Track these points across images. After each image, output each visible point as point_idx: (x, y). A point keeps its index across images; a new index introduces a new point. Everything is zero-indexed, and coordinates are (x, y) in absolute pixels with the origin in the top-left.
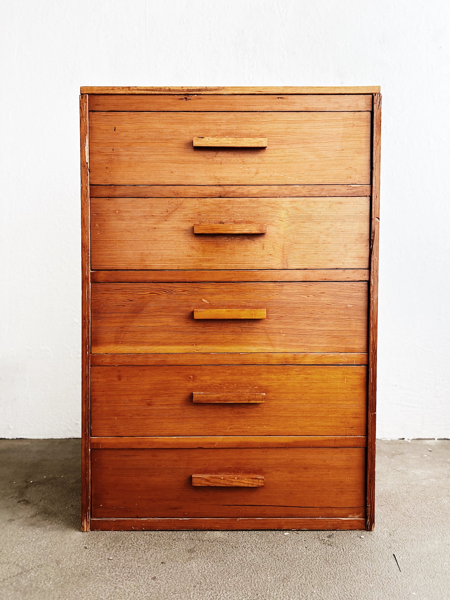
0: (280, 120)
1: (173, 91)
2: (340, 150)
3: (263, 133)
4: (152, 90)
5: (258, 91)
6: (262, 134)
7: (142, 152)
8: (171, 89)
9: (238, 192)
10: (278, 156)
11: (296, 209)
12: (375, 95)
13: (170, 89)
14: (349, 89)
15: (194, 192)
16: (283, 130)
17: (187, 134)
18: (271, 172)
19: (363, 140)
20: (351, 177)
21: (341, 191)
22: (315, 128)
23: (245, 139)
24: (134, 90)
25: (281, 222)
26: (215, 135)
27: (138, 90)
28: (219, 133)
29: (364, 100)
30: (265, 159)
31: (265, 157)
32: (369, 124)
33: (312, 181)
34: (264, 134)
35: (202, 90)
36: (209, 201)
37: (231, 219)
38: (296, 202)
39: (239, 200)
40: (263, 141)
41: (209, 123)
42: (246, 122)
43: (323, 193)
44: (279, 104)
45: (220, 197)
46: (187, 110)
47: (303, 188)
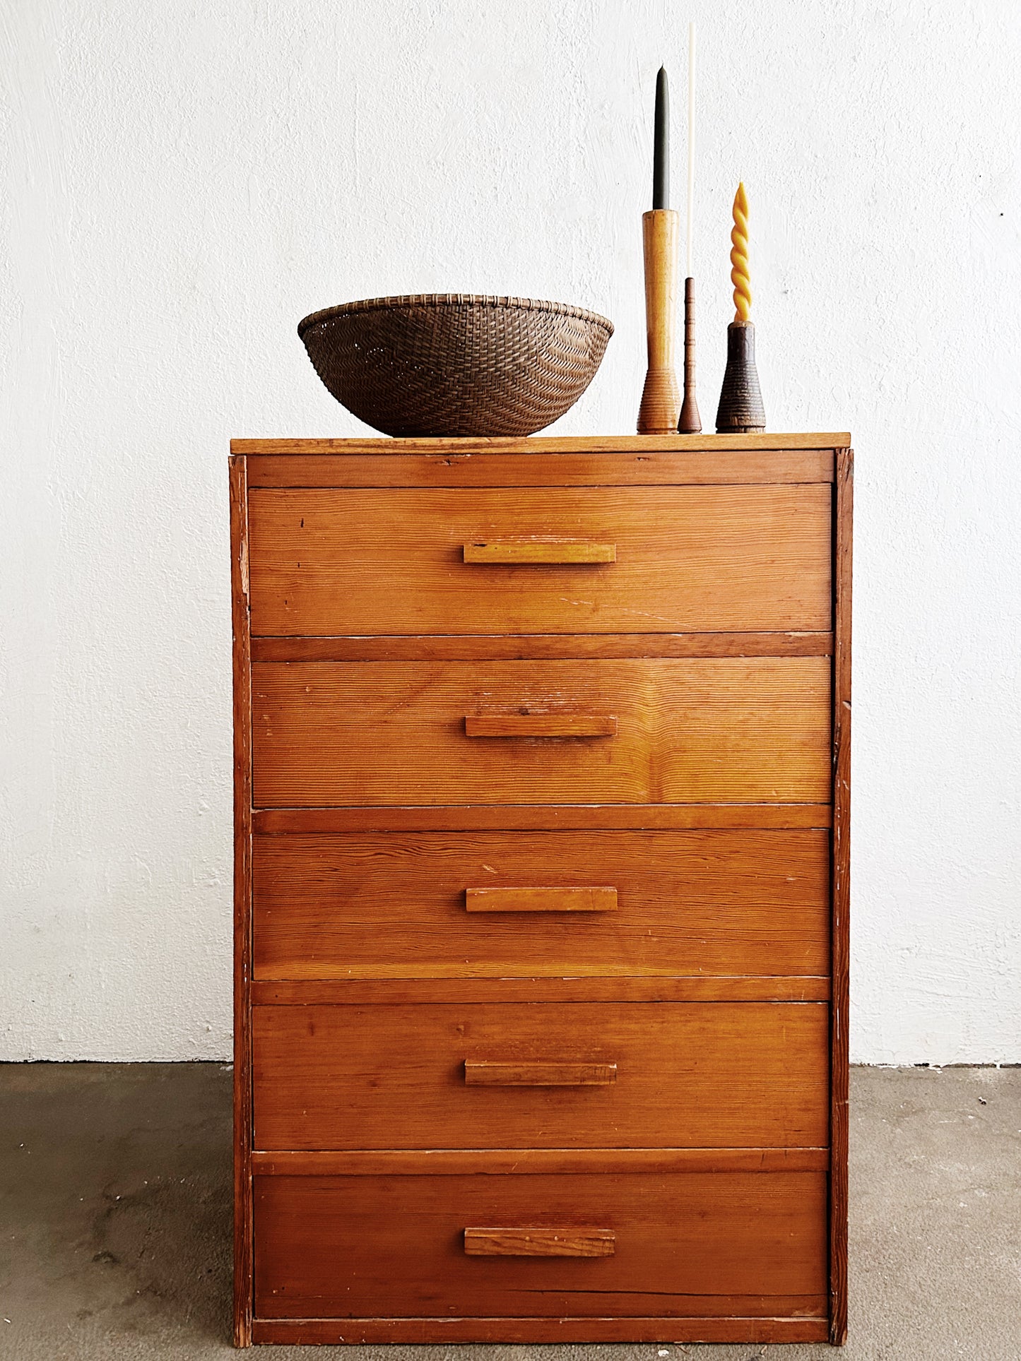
0: (642, 502)
1: (422, 448)
2: (769, 562)
3: (607, 529)
5: (597, 447)
7: (358, 569)
8: (418, 445)
9: (558, 648)
10: (638, 576)
12: (841, 453)
14: (785, 440)
15: (466, 650)
16: (650, 523)
17: (452, 534)
18: (625, 608)
19: (814, 540)
20: (792, 618)
21: (770, 645)
22: (715, 519)
24: (341, 446)
25: (645, 707)
26: (509, 534)
27: (349, 446)
28: (516, 531)
29: (817, 461)
30: (611, 581)
31: (611, 577)
32: (829, 509)
33: (709, 625)
34: (611, 532)
35: (482, 445)
36: (497, 665)
37: (542, 702)
38: (675, 666)
39: (559, 663)
40: (607, 552)
41: (497, 511)
42: (572, 507)
43: (733, 650)
44: (640, 471)
45: (520, 658)
46: (450, 485)
47: (690, 640)
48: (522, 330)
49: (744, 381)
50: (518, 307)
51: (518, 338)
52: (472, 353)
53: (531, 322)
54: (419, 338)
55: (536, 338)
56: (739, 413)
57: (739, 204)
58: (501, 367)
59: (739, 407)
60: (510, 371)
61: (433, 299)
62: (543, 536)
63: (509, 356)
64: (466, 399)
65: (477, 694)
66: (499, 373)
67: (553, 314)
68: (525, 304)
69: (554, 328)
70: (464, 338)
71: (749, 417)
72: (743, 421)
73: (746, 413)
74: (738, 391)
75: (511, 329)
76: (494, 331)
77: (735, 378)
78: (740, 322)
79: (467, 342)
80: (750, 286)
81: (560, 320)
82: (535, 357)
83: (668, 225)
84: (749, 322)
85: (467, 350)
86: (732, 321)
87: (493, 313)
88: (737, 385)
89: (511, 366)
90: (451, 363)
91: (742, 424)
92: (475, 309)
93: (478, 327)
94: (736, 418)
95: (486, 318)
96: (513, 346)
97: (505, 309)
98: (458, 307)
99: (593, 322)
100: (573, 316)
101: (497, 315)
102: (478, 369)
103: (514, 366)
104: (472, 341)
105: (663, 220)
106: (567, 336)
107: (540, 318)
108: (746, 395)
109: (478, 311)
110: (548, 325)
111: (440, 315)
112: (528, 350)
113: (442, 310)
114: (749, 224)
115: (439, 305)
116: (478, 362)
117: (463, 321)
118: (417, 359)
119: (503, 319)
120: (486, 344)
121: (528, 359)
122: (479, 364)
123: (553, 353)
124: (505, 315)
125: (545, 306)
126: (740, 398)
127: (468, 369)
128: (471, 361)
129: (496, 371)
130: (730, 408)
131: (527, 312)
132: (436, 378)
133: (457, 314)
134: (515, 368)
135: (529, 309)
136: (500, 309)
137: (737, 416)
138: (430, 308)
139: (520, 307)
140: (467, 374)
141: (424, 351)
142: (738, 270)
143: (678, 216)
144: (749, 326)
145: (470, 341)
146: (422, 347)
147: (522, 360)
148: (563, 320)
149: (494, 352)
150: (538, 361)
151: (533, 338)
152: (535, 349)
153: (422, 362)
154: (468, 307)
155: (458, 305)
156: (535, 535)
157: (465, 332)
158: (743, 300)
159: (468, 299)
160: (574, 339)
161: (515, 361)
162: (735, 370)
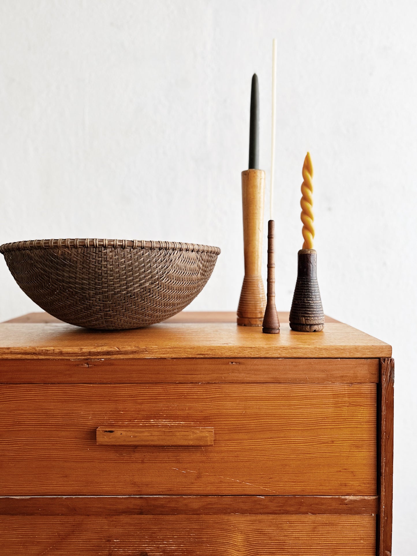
0: (235, 395)
1: (67, 355)
2: (329, 442)
3: (209, 415)
4: (34, 354)
5: (200, 354)
6: (207, 417)
7: (20, 445)
8: (64, 352)
9: (170, 507)
10: (231, 451)
11: (261, 532)
12: (384, 362)
13: (62, 351)
14: (342, 351)
15: (100, 508)
16: (239, 411)
17: (90, 418)
18: (222, 475)
19: (364, 426)
20: (347, 485)
21: (330, 506)
22: (290, 409)
23: (178, 434)
24: (5, 353)
25: (236, 552)
26: (134, 418)
27: (11, 353)
28: (139, 416)
29: (366, 367)
30: (211, 455)
31: (211, 452)
32: (374, 403)
33: (284, 489)
34: (210, 417)
35: (112, 352)
36: (125, 519)
37: (158, 547)
38: (260, 521)
39: (171, 518)
40: (206, 437)
41: (125, 401)
42: (182, 398)
43: (303, 509)
44: (233, 372)
45: (141, 513)
46: (89, 382)
47: (271, 501)
48: (146, 264)
49: (309, 292)
50: (142, 248)
51: (143, 270)
52: (107, 281)
53: (153, 258)
54: (67, 271)
55: (157, 269)
56: (306, 315)
57: (307, 167)
58: (131, 290)
59: (305, 311)
60: (138, 292)
61: (75, 243)
62: (160, 420)
63: (137, 282)
64: (107, 311)
65: (109, 541)
66: (130, 294)
67: (171, 251)
68: (147, 245)
69: (171, 261)
70: (100, 271)
71: (313, 318)
72: (309, 321)
73: (311, 315)
74: (305, 299)
75: (137, 263)
76: (124, 266)
77: (302, 289)
78: (307, 250)
79: (103, 274)
80: (314, 224)
81: (177, 254)
82: (158, 282)
83: (258, 180)
84: (313, 250)
85: (103, 280)
86: (301, 248)
87: (123, 253)
88: (305, 295)
89: (139, 289)
90: (93, 288)
91: (308, 323)
92: (108, 250)
93: (111, 264)
94: (304, 318)
95: (117, 257)
96: (139, 275)
97: (132, 250)
98: (95, 249)
99: (203, 251)
100: (187, 250)
101: (126, 254)
102: (113, 292)
103: (141, 289)
104: (107, 273)
105: (254, 177)
106: (182, 265)
107: (161, 254)
108: (311, 302)
109: (111, 252)
110: (167, 258)
111: (82, 255)
112: (151, 277)
113: (83, 251)
114: (313, 181)
115: (79, 247)
116: (113, 288)
117: (99, 259)
118: (67, 285)
119: (131, 256)
120: (118, 275)
121: (152, 284)
122: (114, 289)
123: (172, 278)
124: (132, 254)
125: (164, 245)
126: (306, 304)
127: (105, 292)
128: (107, 287)
129: (127, 293)
130: (300, 310)
131: (150, 251)
132: (83, 298)
133: (94, 254)
134: (142, 290)
135: (152, 249)
136: (128, 250)
137: (305, 317)
138: (74, 250)
139: (144, 248)
140: (105, 296)
141: (71, 280)
142: (305, 213)
143: (265, 174)
144: (313, 253)
145: (105, 274)
146: (70, 277)
147: (147, 284)
148: (179, 254)
149: (125, 281)
150: (160, 284)
151: (155, 269)
152: (157, 277)
153: (71, 287)
154: (103, 249)
155: (94, 247)
156: (154, 419)
157: (101, 267)
158: (310, 235)
159: (102, 243)
160: (188, 266)
161: (141, 285)
162: (303, 284)
